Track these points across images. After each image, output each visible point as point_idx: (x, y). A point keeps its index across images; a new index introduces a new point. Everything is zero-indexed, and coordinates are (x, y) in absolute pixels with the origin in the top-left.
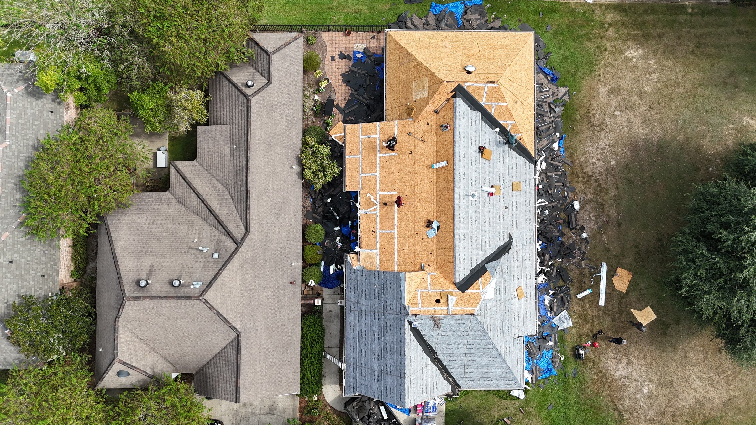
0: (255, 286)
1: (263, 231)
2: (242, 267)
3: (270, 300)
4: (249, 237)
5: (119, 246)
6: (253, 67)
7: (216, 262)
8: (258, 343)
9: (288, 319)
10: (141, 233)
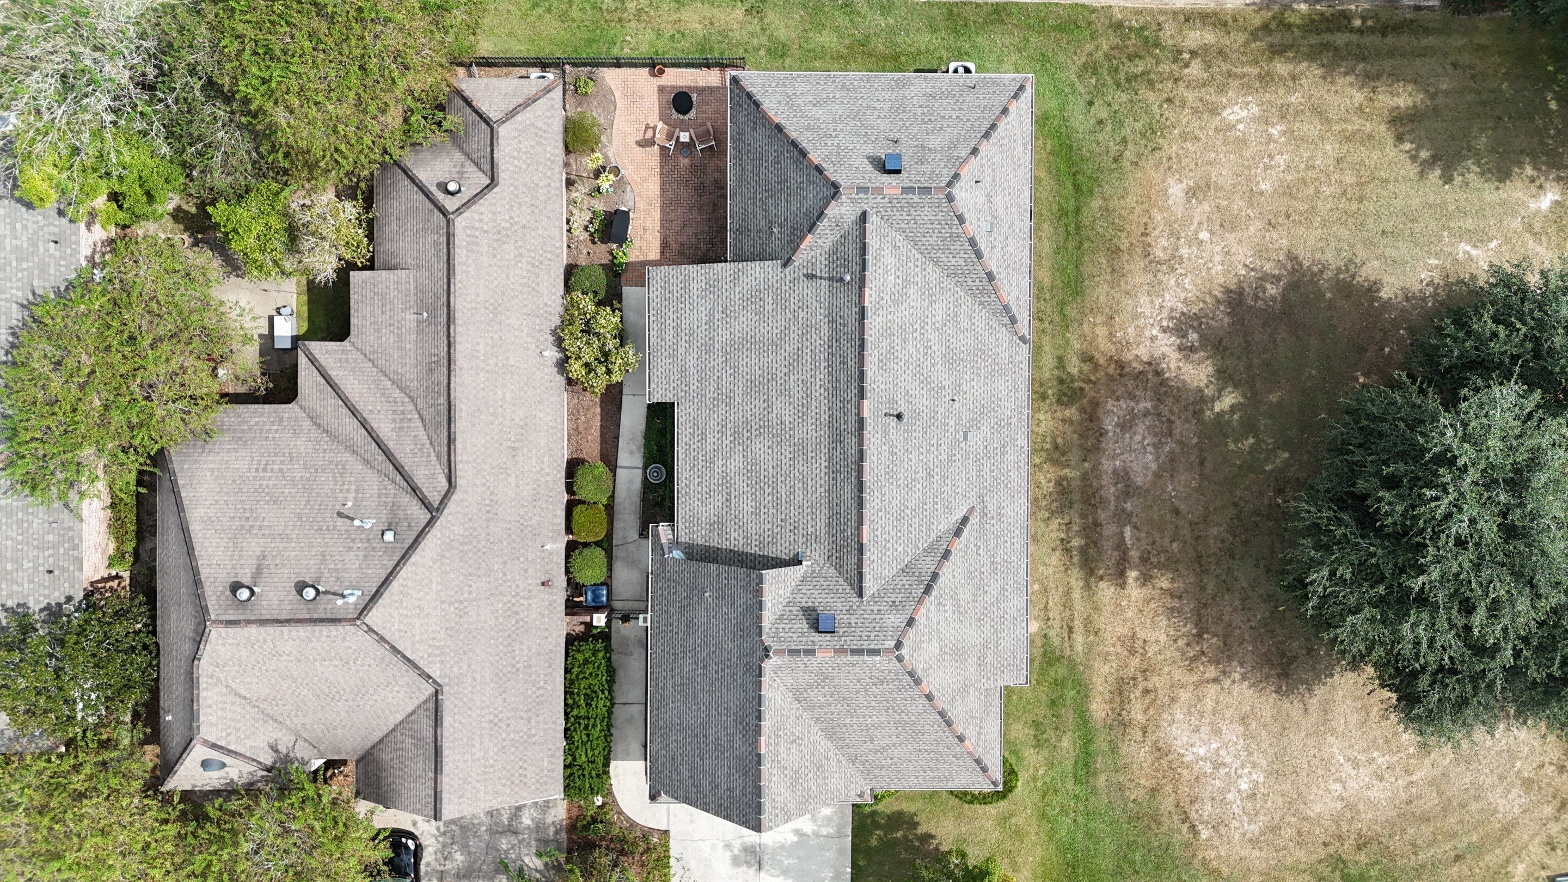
0: (470, 593)
1: (484, 485)
2: (443, 556)
3: (501, 619)
4: (455, 497)
5: (197, 517)
6: (461, 149)
7: (388, 549)
8: (478, 703)
9: (539, 654)
10: (241, 490)
